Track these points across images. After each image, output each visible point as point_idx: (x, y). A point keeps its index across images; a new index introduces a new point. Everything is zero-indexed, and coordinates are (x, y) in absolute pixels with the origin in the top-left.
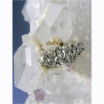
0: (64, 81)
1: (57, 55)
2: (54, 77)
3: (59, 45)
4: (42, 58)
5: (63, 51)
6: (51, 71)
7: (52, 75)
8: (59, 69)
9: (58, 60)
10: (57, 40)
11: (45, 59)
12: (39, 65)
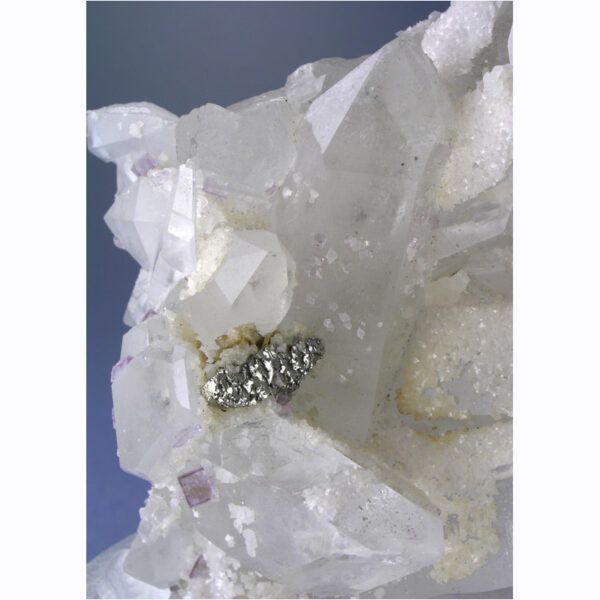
0: (272, 443)
1: (250, 376)
2: (245, 432)
3: (254, 348)
4: (212, 386)
5: (268, 365)
6: (236, 419)
7: (240, 428)
8: (258, 411)
9: (254, 388)
10: (248, 336)
11: (219, 387)
12: (206, 404)
